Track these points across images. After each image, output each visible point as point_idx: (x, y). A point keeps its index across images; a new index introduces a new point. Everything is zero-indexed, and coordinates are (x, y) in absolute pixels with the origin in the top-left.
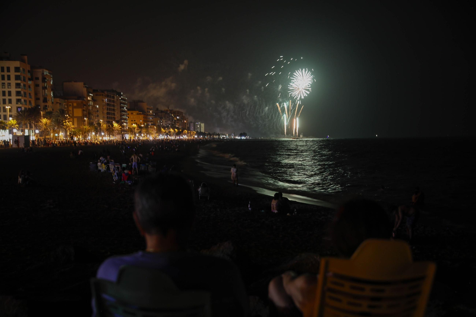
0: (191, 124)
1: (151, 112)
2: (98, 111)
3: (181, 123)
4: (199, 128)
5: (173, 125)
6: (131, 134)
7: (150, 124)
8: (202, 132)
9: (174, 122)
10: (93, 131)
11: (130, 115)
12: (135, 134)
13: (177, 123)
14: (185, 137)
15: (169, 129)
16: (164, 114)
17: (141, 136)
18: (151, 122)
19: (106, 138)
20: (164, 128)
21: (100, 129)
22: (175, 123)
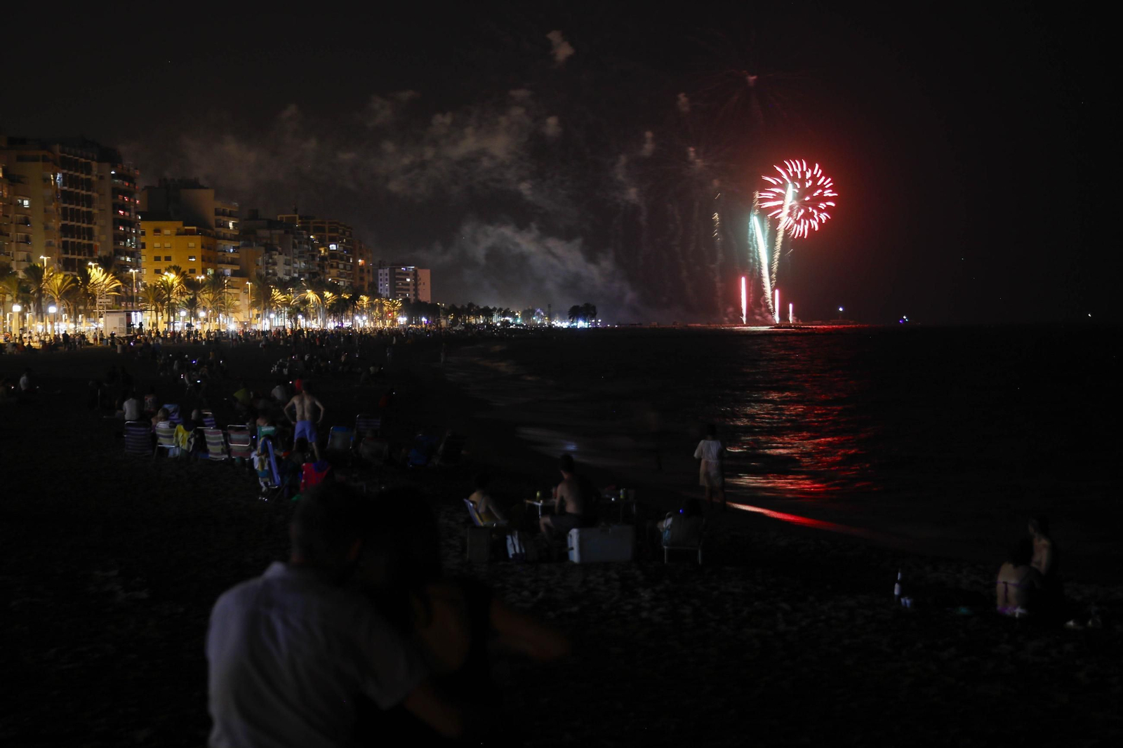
0: (380, 271)
1: (231, 225)
2: (26, 222)
3: (345, 268)
4: (412, 287)
5: (314, 275)
6: (157, 311)
7: (228, 272)
8: (426, 303)
9: (319, 265)
10: (9, 298)
11: (149, 239)
12: (172, 310)
13: (332, 267)
14: (362, 322)
15: (300, 292)
16: (282, 232)
17: (197, 317)
18: (232, 262)
19: (65, 327)
20: (283, 287)
21: (40, 290)
22: (322, 267)
